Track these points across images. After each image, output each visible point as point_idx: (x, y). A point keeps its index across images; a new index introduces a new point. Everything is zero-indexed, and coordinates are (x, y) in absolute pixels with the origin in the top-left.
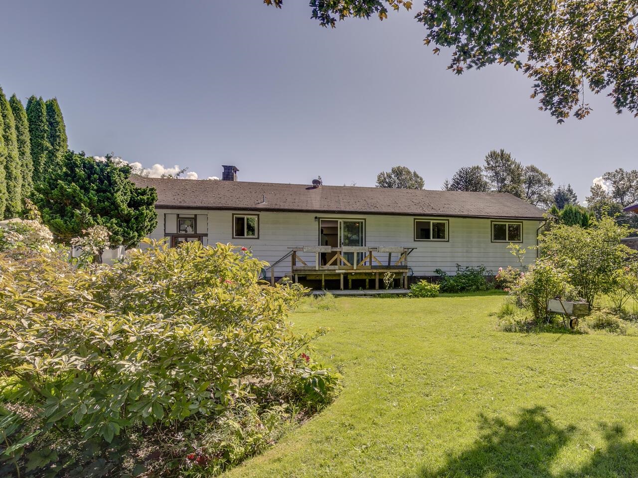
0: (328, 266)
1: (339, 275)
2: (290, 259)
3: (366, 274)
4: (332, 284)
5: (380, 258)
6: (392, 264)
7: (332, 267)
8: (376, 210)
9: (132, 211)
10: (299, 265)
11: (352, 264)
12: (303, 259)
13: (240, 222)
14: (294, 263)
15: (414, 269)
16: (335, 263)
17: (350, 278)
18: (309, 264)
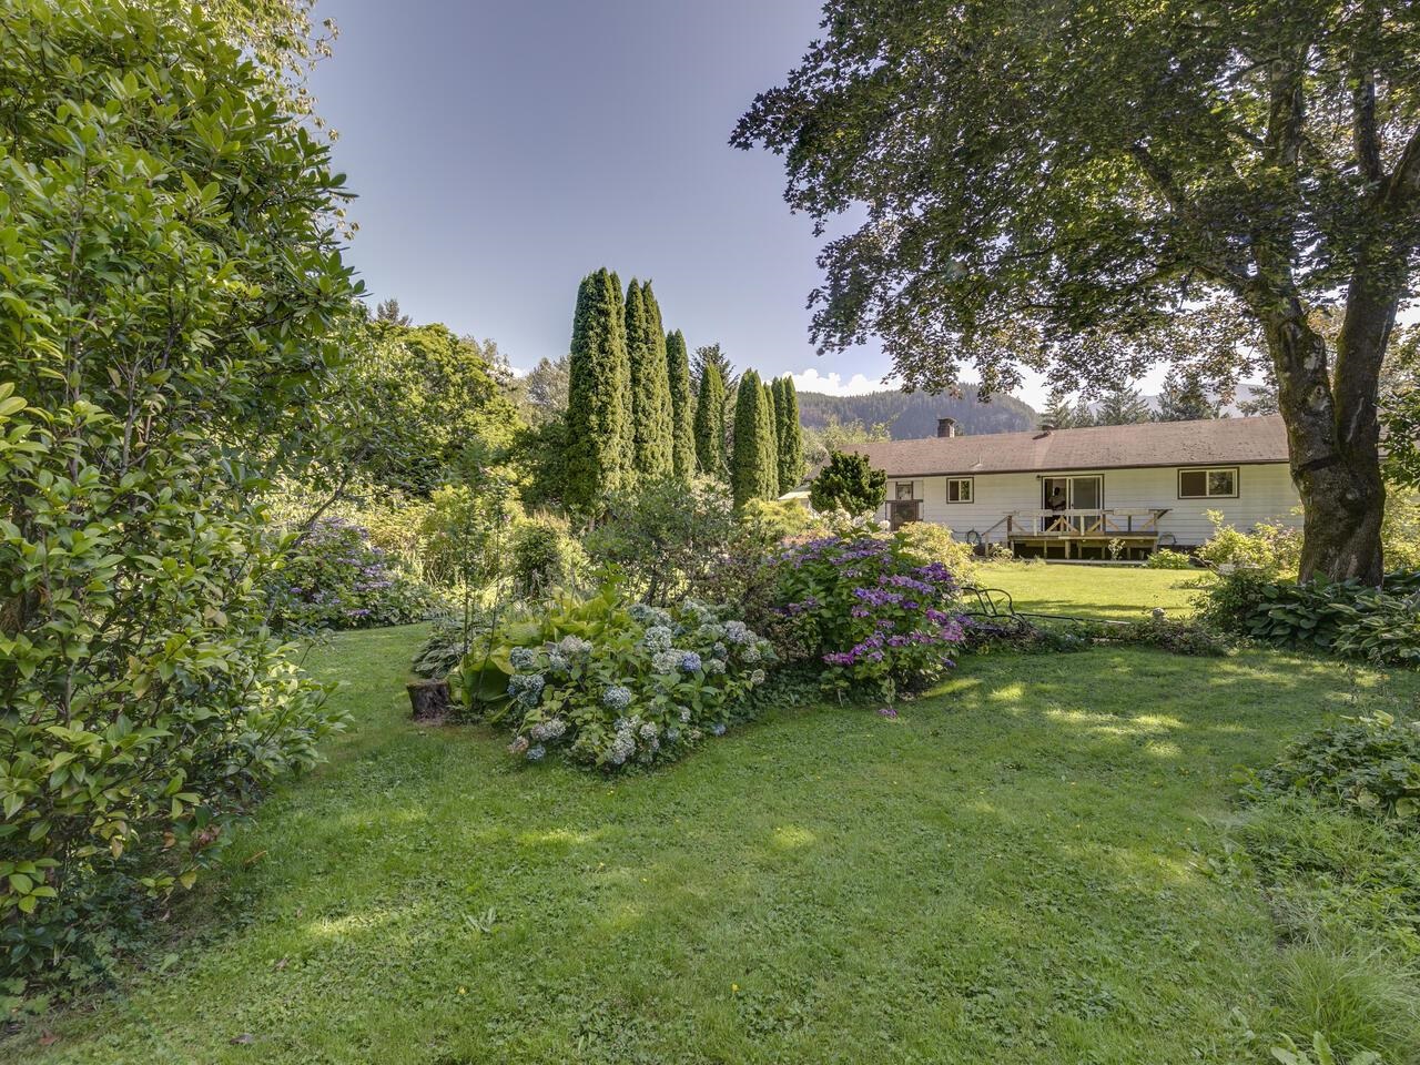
0: (1048, 532)
1: (1064, 541)
2: (1006, 523)
3: (1100, 541)
4: (1055, 553)
5: (1116, 522)
6: (1133, 529)
7: (1054, 533)
8: (1117, 463)
9: (872, 491)
10: (1015, 530)
11: (1079, 529)
12: (1021, 524)
13: (954, 486)
14: (1010, 529)
15: (1177, 536)
16: (1058, 528)
17: (1080, 546)
18: (1026, 530)
